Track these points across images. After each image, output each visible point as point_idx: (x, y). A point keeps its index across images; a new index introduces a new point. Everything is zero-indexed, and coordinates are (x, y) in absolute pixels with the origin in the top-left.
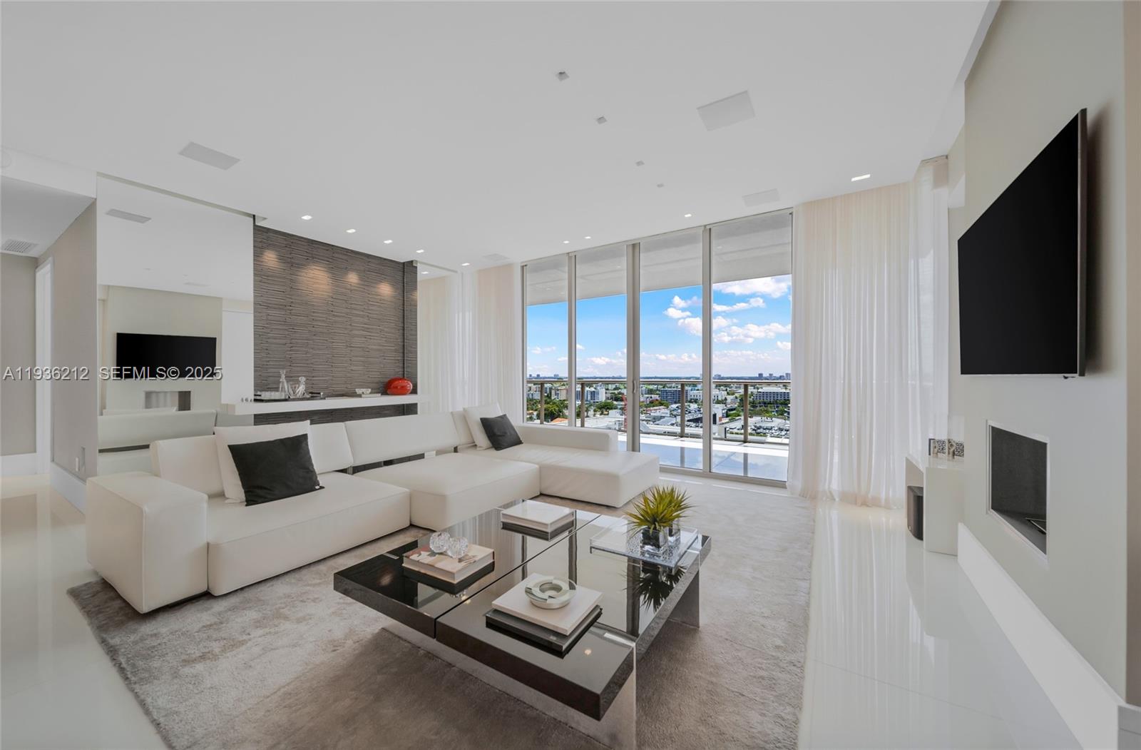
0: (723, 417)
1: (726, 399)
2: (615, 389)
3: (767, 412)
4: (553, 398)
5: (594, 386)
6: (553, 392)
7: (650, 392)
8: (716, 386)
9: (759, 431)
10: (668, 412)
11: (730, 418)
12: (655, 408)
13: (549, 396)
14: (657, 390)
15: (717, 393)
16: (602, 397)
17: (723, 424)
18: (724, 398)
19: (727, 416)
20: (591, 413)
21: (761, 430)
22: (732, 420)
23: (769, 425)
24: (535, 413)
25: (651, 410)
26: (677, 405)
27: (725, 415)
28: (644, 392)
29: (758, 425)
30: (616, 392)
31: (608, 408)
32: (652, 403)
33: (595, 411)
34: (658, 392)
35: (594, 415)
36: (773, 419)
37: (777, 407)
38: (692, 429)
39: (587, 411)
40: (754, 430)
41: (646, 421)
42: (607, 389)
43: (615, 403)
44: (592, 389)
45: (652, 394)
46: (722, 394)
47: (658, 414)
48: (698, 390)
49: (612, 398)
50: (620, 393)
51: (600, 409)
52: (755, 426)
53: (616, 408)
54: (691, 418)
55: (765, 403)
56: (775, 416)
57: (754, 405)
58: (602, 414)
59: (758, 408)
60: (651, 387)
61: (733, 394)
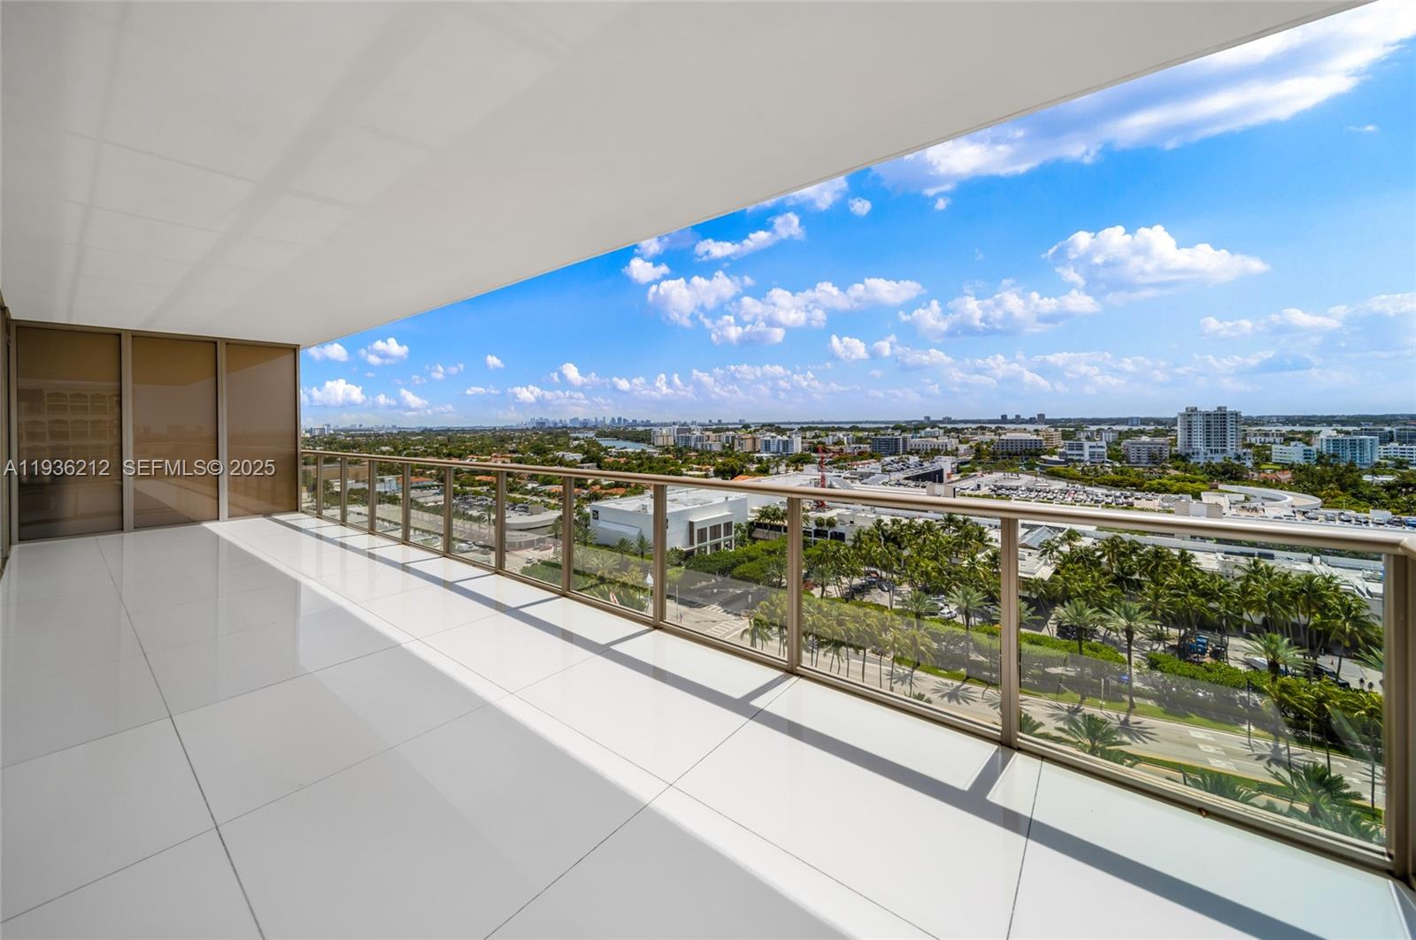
0: (953, 473)
1: (957, 449)
2: (814, 438)
3: (1012, 465)
4: (736, 450)
5: (788, 433)
6: (736, 442)
7: (859, 440)
8: (945, 432)
9: (1000, 492)
10: (880, 467)
11: (962, 474)
12: (864, 462)
13: (731, 447)
14: (868, 438)
15: (946, 441)
16: (798, 446)
17: (952, 482)
18: (954, 448)
19: (959, 472)
20: (782, 468)
21: (1003, 491)
22: (964, 477)
23: (1014, 484)
24: (712, 469)
25: (858, 465)
26: (893, 458)
27: (955, 470)
28: (850, 441)
29: (998, 484)
30: (815, 441)
31: (804, 462)
32: (862, 455)
33: (787, 465)
34: (869, 441)
35: (786, 471)
36: (1020, 475)
37: (1026, 459)
38: (910, 489)
39: (777, 465)
40: (993, 490)
41: (851, 478)
42: (803, 438)
43: (814, 455)
44: (785, 438)
45: (861, 443)
46: (952, 443)
47: (866, 470)
48: (921, 437)
49: (810, 449)
50: (819, 443)
51: (794, 463)
52: (995, 486)
53: (813, 463)
54: (910, 474)
55: (1009, 454)
56: (1023, 472)
57: (994, 456)
58: (796, 469)
59: (1000, 461)
60: (860, 434)
61: (967, 442)
